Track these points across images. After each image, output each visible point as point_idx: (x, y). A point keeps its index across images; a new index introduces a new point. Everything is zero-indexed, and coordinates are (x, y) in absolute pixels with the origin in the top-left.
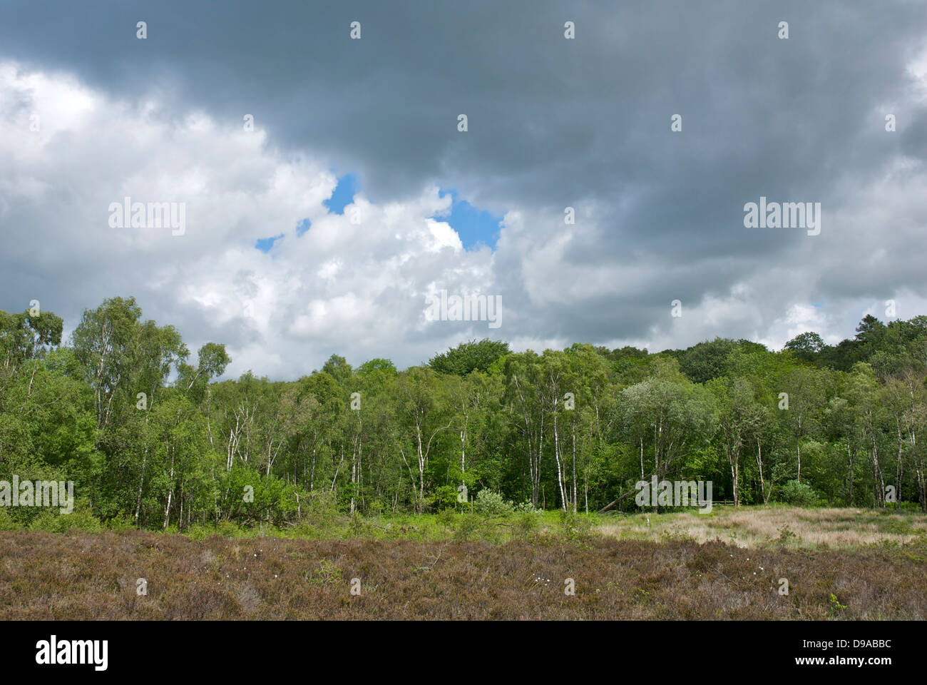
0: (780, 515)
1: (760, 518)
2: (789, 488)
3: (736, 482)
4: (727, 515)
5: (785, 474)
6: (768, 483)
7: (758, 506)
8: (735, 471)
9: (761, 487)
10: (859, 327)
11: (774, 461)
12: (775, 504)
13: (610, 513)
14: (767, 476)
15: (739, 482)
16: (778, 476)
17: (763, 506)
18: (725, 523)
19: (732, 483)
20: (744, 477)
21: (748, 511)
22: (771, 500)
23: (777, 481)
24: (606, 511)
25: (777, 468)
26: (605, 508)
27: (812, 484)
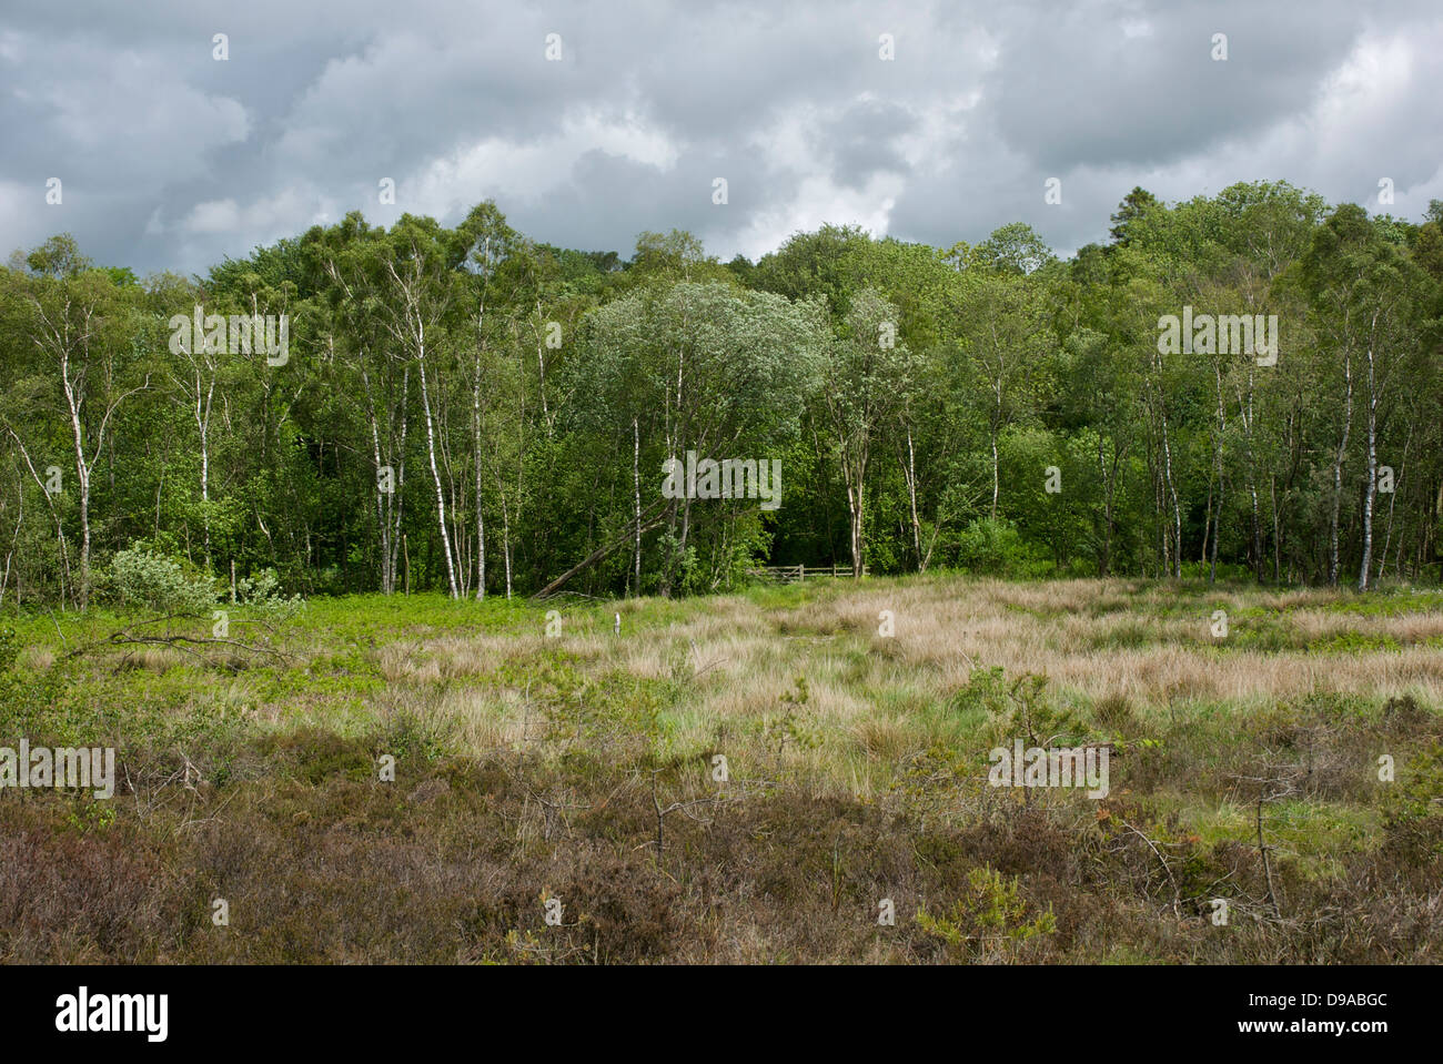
0: (956, 597)
1: (908, 606)
2: (973, 536)
3: (858, 524)
4: (832, 599)
5: (968, 506)
6: (929, 527)
7: (906, 578)
8: (858, 499)
9: (913, 535)
10: (1117, 211)
11: (945, 477)
12: (943, 573)
13: (561, 595)
14: (928, 512)
15: (866, 526)
16: (951, 511)
17: (915, 577)
18: (822, 620)
19: (849, 526)
20: (878, 516)
21: (882, 588)
22: (934, 564)
23: (948, 523)
24: (552, 592)
25: (950, 494)
26: (550, 586)
27: (1022, 527)
